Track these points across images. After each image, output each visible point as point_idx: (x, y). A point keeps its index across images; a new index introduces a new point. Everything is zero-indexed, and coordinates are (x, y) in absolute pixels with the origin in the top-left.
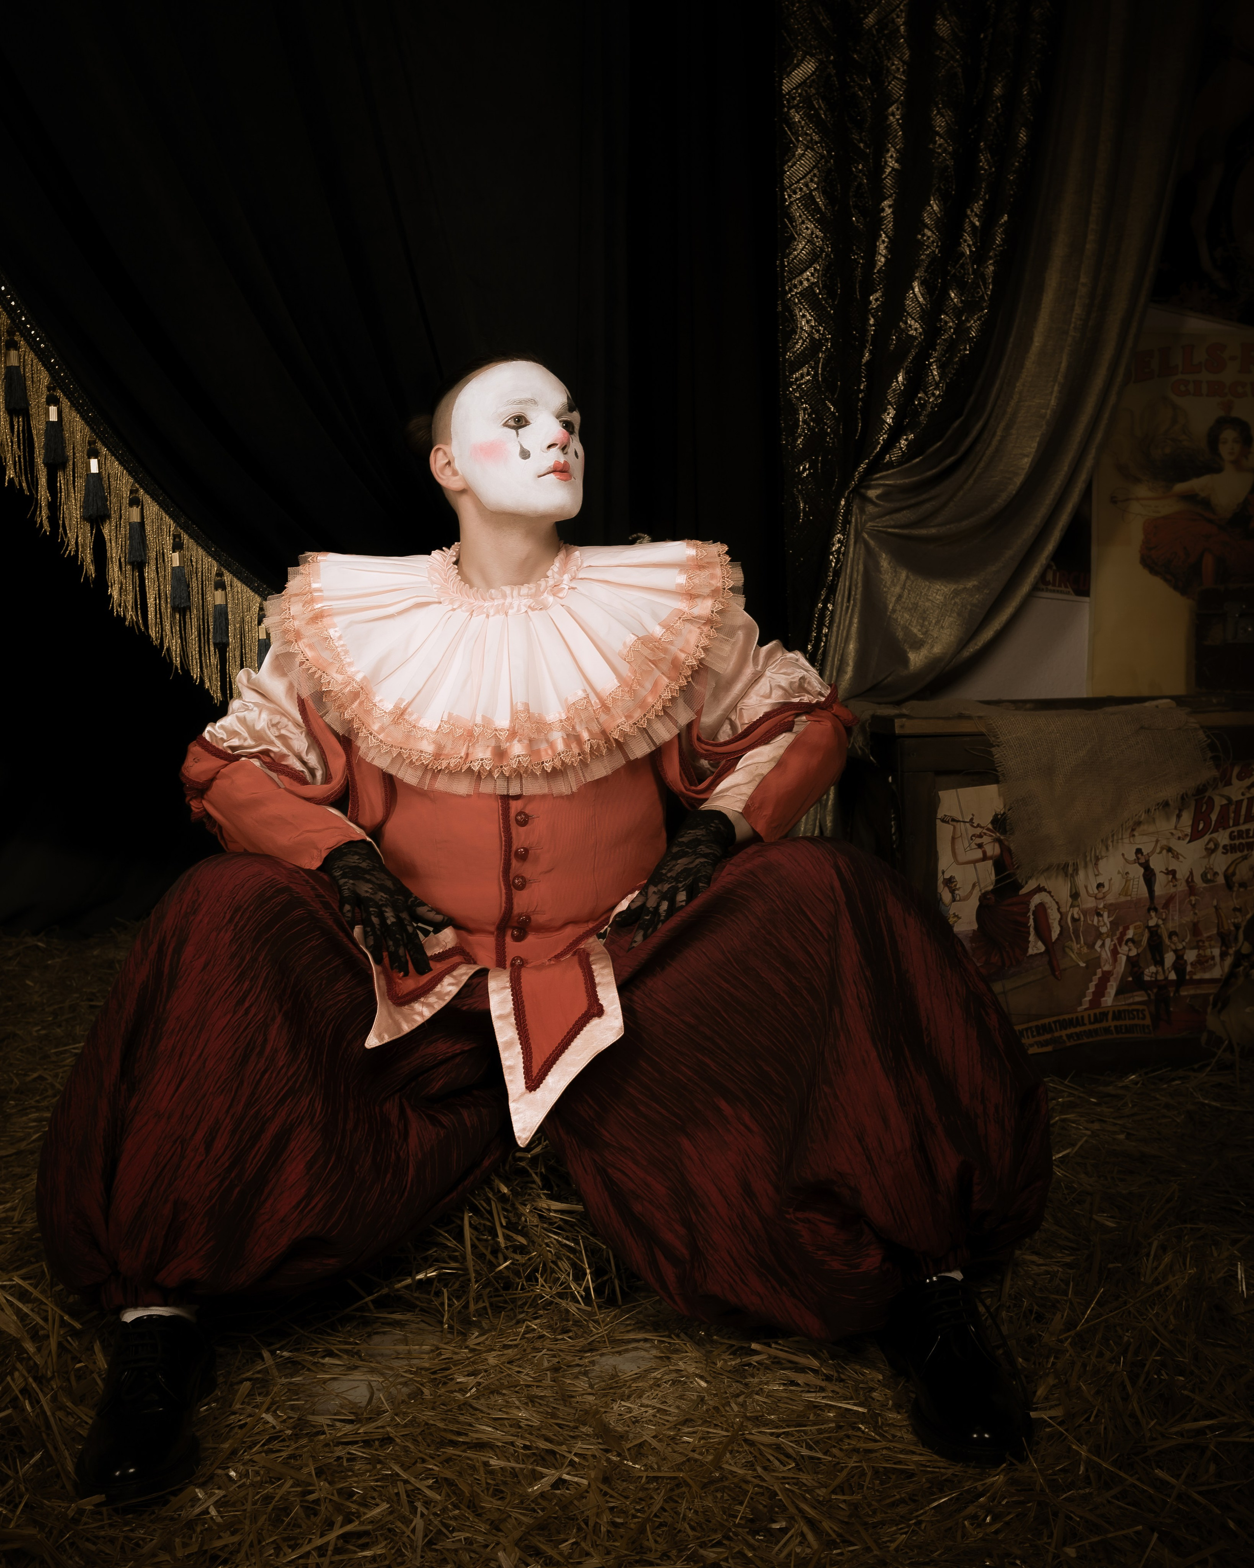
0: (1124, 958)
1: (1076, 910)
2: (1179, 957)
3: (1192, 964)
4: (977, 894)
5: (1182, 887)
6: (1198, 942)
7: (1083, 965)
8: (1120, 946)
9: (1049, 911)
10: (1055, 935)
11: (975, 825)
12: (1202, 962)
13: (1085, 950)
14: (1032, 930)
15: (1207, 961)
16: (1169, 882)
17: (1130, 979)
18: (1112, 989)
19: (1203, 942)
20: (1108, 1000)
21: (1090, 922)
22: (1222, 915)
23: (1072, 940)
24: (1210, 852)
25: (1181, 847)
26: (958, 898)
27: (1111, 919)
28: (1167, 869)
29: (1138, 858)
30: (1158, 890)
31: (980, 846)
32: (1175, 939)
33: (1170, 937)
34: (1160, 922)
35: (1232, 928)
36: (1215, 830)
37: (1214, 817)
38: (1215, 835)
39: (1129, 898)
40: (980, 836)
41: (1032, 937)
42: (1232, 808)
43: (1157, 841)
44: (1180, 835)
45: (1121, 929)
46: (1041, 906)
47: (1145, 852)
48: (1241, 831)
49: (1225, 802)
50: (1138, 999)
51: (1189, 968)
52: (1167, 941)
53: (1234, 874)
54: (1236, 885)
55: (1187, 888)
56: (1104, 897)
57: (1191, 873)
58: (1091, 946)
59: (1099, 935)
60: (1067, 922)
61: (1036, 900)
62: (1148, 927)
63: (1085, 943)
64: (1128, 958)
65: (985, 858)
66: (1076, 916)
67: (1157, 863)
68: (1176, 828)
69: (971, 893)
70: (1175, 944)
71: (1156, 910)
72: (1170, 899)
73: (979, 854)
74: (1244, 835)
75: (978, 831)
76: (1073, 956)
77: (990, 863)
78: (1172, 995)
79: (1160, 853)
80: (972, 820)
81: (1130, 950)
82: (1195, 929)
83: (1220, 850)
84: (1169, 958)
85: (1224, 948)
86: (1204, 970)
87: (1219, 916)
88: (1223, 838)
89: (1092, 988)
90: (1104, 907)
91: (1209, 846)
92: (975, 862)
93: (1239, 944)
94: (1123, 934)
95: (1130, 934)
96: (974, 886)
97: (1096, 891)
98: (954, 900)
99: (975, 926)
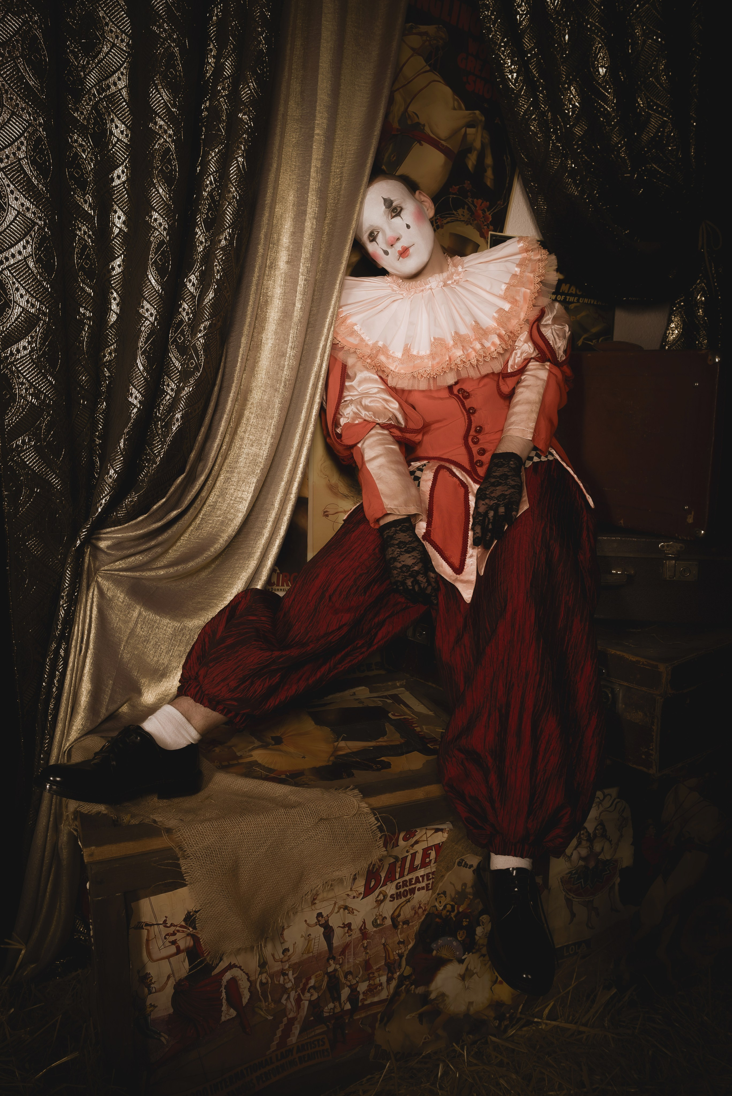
0: (307, 1003)
1: (265, 975)
2: (353, 989)
3: (364, 993)
4: (172, 982)
5: (356, 934)
6: (369, 975)
7: (270, 1018)
8: (303, 994)
9: (240, 982)
10: (245, 1001)
11: (168, 925)
12: (372, 990)
13: (273, 1006)
14: (224, 1001)
15: (376, 988)
16: (345, 933)
17: (312, 1018)
18: (296, 1030)
19: (373, 973)
20: (293, 1039)
21: (276, 982)
22: (389, 949)
23: (261, 1001)
24: (379, 902)
25: (357, 904)
26: (154, 990)
27: (295, 975)
28: (343, 924)
29: (319, 921)
30: (336, 942)
31: (174, 943)
32: (350, 977)
33: (346, 977)
34: (338, 966)
35: (397, 958)
36: (384, 884)
37: (383, 875)
38: (384, 888)
39: (311, 954)
40: (174, 934)
41: (224, 1008)
42: (399, 864)
43: (335, 903)
44: (355, 895)
45: (304, 981)
46: (233, 980)
47: (325, 915)
48: (406, 881)
49: (392, 860)
50: (318, 1031)
51: (361, 997)
52: (343, 980)
53: (399, 915)
54: (401, 923)
55: (361, 935)
56: (289, 959)
57: (364, 923)
58: (278, 1001)
59: (285, 990)
60: (256, 988)
61: (228, 976)
62: (328, 974)
63: (272, 1000)
64: (310, 1002)
65: (179, 951)
66: (264, 981)
67: (335, 922)
68: (351, 890)
69: (166, 983)
70: (350, 981)
71: (334, 958)
72: (347, 946)
73: (173, 949)
74: (408, 884)
75: (172, 929)
76: (262, 1013)
77: (183, 955)
78: (347, 1021)
79: (338, 911)
80: (165, 922)
81: (312, 995)
82: (367, 965)
83: (389, 898)
84: (345, 992)
85: (390, 975)
86: (374, 996)
87: (386, 950)
88: (391, 889)
89: (279, 1033)
90: (289, 967)
91: (379, 899)
92: (168, 957)
93: (402, 970)
94: (306, 983)
95: (312, 982)
96: (169, 977)
97: (282, 956)
98: (150, 993)
99: (171, 1011)
